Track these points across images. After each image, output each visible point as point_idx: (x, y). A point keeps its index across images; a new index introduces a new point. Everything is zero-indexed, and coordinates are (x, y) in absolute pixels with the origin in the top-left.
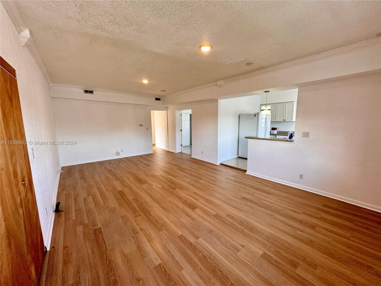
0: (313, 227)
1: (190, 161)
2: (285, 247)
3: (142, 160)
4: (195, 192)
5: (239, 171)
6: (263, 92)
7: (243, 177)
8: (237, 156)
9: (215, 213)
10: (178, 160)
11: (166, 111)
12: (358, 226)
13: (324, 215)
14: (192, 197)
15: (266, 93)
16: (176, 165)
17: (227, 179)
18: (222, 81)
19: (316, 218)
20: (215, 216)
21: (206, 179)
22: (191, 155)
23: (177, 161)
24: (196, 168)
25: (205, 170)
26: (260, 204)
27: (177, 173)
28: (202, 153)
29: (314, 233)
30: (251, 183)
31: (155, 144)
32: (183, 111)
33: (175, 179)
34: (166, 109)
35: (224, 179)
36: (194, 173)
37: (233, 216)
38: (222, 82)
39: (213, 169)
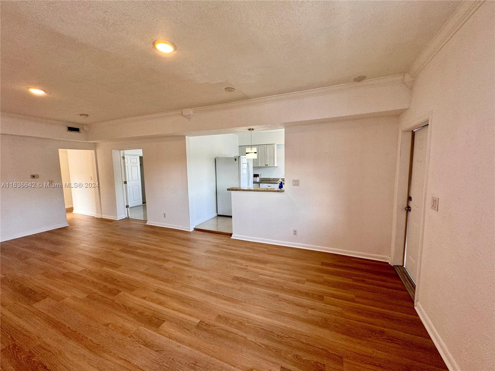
0: (321, 298)
1: (145, 232)
2: (303, 343)
3: (39, 244)
4: (158, 289)
5: (222, 235)
6: (247, 129)
7: (229, 245)
8: (215, 215)
9: (198, 321)
10: (122, 233)
11: (94, 151)
12: (356, 280)
13: (326, 277)
14: (153, 301)
15: (250, 131)
16: (118, 244)
17: (207, 251)
18: (190, 109)
19: (320, 283)
20: (198, 326)
21: (175, 260)
22: (146, 221)
23: (119, 235)
24: (156, 242)
25: (172, 243)
26: (258, 282)
27: (121, 257)
28: (165, 216)
29: (324, 306)
30: (240, 251)
31: (73, 208)
32: (127, 152)
33: (118, 272)
34: (94, 147)
35: (203, 254)
36: (153, 253)
37: (226, 315)
38: (190, 112)
39: (184, 239)
